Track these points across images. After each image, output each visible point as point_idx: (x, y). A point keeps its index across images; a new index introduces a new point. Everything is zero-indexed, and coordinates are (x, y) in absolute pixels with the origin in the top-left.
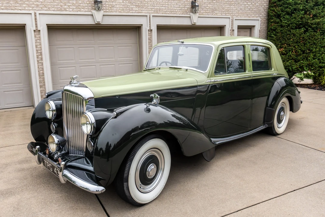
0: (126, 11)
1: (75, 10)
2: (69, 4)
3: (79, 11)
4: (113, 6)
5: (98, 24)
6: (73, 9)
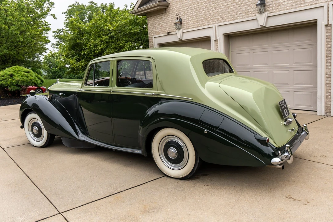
1: (244, 17)
3: (248, 17)
4: (280, 4)
5: (262, 27)
6: (243, 16)
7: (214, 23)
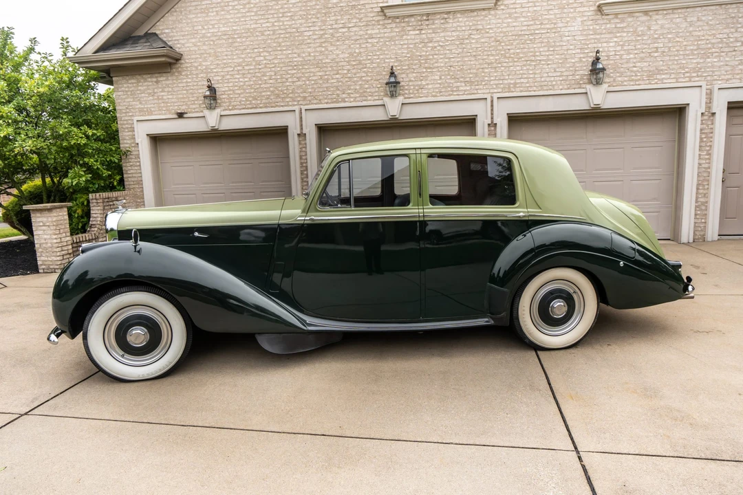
0: (447, 94)
1: (358, 99)
2: (349, 91)
3: (365, 100)
4: (421, 87)
5: (394, 119)
6: (356, 98)
7: (296, 103)
